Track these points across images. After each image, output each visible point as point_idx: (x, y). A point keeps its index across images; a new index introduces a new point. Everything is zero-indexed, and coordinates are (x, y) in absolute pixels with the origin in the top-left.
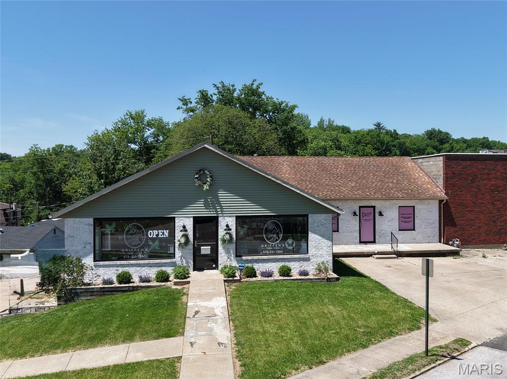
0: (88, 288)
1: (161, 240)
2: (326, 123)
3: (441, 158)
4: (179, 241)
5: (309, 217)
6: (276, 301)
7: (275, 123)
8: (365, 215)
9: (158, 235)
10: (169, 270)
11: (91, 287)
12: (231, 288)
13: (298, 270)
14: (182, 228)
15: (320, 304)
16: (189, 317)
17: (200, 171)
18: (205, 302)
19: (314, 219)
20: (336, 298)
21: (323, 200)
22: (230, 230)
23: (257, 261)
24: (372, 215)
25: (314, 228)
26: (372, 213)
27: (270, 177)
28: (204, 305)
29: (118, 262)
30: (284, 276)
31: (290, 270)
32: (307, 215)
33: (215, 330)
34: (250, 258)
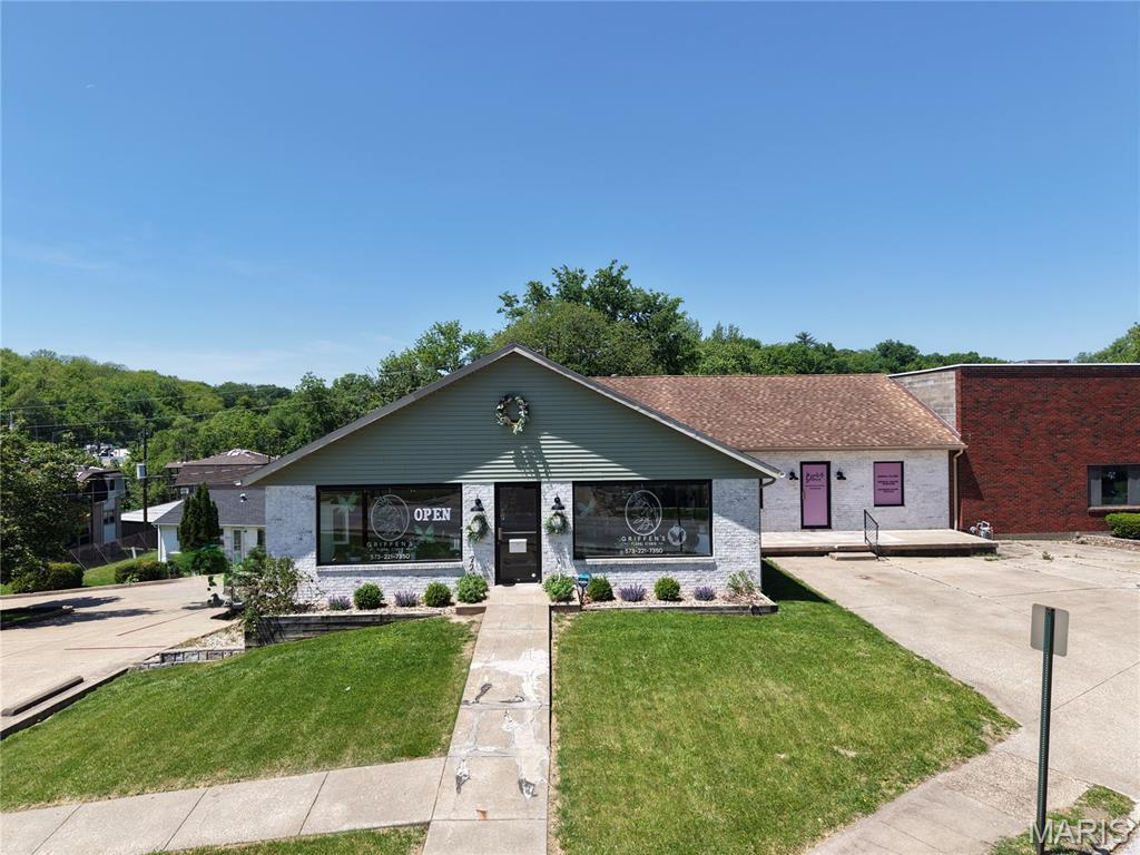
0: (300, 618)
1: (439, 525)
2: (726, 333)
3: (953, 374)
4: (469, 528)
5: (714, 485)
6: (651, 663)
7: (648, 327)
8: (812, 479)
9: (432, 516)
10: (451, 583)
11: (308, 614)
12: (561, 626)
13: (693, 588)
14: (474, 505)
15: (745, 672)
16: (466, 702)
17: (506, 398)
18: (504, 662)
19: (722, 489)
20: (778, 659)
21: (741, 452)
22: (563, 508)
23: (614, 568)
24: (825, 477)
25: (723, 505)
26: (825, 474)
27: (636, 408)
28: (502, 671)
29: (361, 567)
30: (666, 600)
31: (678, 588)
32: (710, 481)
33: (516, 742)
34: (600, 561)
